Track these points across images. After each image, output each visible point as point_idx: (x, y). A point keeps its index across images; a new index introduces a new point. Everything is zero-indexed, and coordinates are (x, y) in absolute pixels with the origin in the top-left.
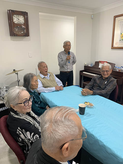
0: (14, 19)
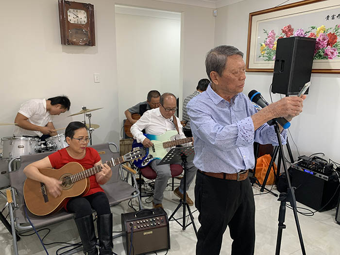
0: (69, 16)
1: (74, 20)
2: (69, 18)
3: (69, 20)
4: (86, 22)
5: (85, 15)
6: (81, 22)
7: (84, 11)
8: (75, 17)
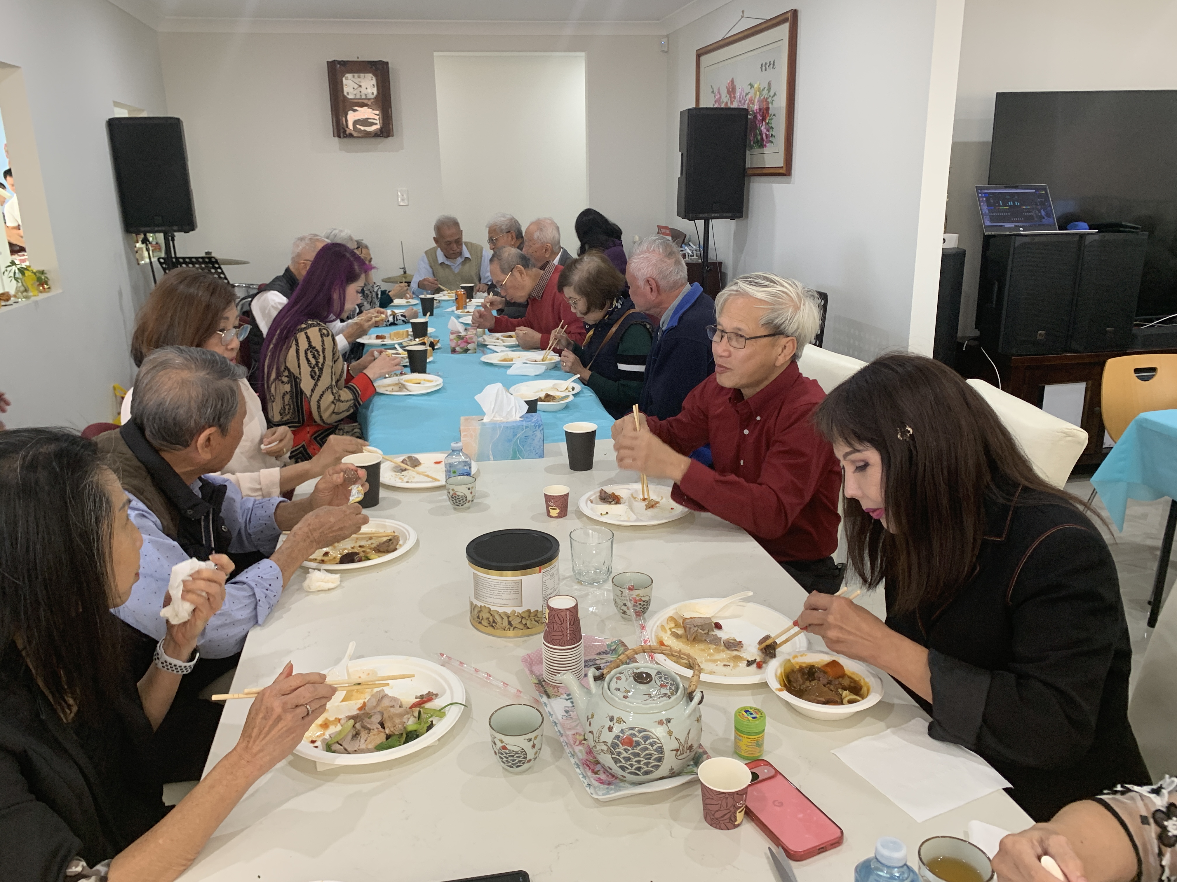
0: (346, 85)
1: (355, 92)
2: (346, 90)
3: (345, 94)
4: (375, 93)
5: (374, 82)
6: (366, 95)
7: (371, 75)
8: (356, 86)
